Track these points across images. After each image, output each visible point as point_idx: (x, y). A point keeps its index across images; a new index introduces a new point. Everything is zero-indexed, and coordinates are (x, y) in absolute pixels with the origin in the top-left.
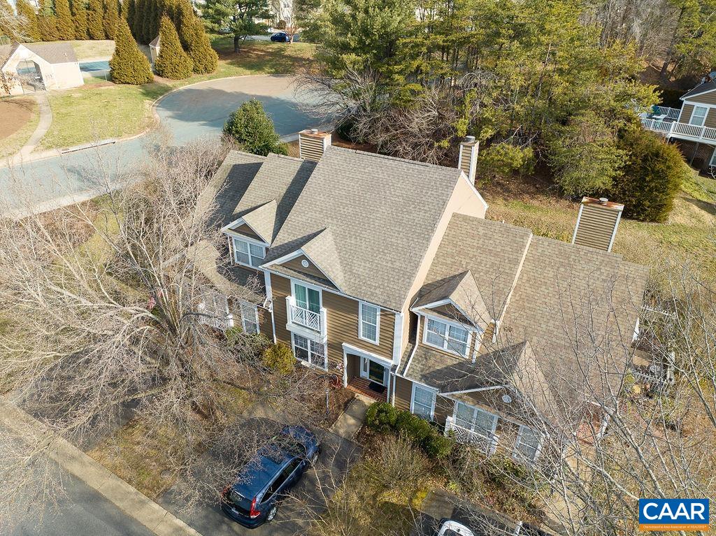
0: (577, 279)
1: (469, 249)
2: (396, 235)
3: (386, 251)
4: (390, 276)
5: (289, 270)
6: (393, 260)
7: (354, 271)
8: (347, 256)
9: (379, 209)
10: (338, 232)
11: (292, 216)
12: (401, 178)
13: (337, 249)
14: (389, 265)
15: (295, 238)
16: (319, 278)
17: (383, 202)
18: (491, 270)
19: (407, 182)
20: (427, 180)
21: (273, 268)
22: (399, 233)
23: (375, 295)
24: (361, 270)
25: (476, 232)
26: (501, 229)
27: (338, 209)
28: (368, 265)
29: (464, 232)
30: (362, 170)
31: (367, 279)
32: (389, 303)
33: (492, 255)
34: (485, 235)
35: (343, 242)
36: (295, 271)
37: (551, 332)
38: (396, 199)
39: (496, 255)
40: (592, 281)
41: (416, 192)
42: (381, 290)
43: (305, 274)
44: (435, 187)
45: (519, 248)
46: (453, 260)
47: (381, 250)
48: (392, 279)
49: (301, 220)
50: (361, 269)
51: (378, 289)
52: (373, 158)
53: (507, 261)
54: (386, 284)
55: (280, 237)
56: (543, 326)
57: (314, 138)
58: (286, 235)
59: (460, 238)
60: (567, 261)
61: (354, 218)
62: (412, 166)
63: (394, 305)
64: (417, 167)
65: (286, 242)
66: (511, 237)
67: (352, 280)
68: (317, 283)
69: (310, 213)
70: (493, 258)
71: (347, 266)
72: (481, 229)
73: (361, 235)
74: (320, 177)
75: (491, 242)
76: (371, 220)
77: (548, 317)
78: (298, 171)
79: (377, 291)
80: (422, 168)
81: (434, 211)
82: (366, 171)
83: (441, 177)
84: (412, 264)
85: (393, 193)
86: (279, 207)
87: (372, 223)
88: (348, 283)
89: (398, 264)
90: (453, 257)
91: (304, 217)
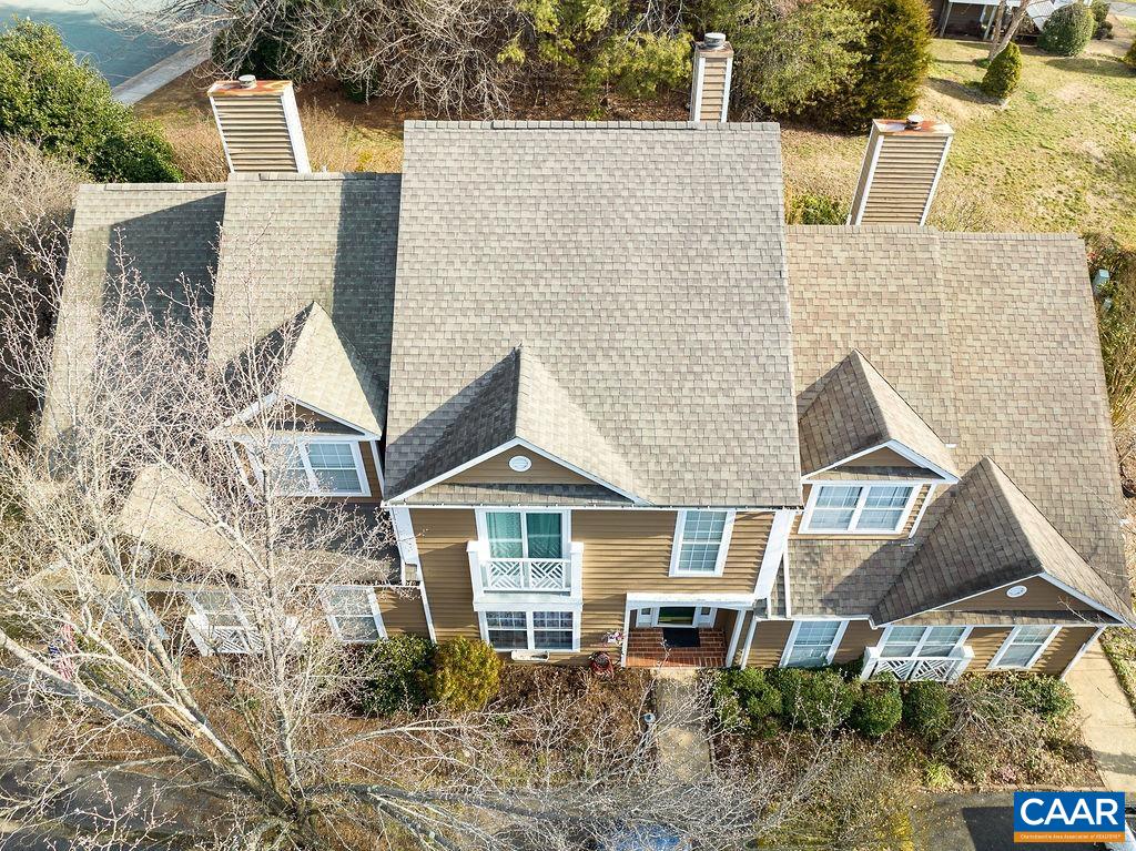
0: (1019, 304)
1: (833, 302)
2: (702, 321)
3: (697, 369)
4: (737, 427)
5: (473, 491)
6: (724, 386)
7: (645, 442)
8: (607, 408)
9: (629, 266)
10: (552, 352)
11: (402, 340)
12: (643, 173)
13: (574, 397)
14: (722, 400)
15: (445, 400)
16: (566, 487)
17: (630, 245)
18: (898, 337)
19: (664, 180)
20: (708, 165)
21: (426, 498)
22: (706, 314)
23: (723, 485)
24: (660, 433)
25: (830, 261)
26: (878, 241)
27: (520, 290)
28: (671, 417)
29: (807, 267)
30: (534, 172)
31: (686, 451)
32: (766, 494)
33: (885, 302)
34: (852, 261)
35: (579, 375)
36: (490, 487)
37: (1017, 425)
38: (658, 230)
39: (893, 301)
40: (1046, 299)
41: (698, 201)
42: (734, 468)
43: (519, 487)
44: (736, 180)
45: (930, 275)
46: (811, 338)
47: (684, 369)
48: (745, 435)
49: (433, 344)
50: (657, 429)
51: (725, 468)
52: (548, 135)
53: (919, 309)
54: (737, 451)
55: (400, 407)
56: (1001, 417)
57: (254, 98)
58: (413, 398)
59: (804, 281)
60: (987, 272)
61: (576, 306)
62: (656, 136)
63: (780, 494)
64: (668, 136)
65: (423, 416)
66: (903, 254)
67: (652, 466)
68: (565, 499)
69: (451, 320)
70: (889, 310)
71: (621, 433)
72: (836, 250)
73: (617, 345)
74: (426, 213)
75: (871, 274)
76: (622, 298)
77: (1002, 396)
78: (343, 209)
79: (725, 475)
80: (683, 136)
81: (761, 238)
82: (545, 172)
83: (739, 151)
84: (775, 384)
85: (642, 215)
86: (336, 319)
87: (628, 306)
88: (645, 477)
89: (739, 392)
90: (807, 329)
91: (438, 335)
